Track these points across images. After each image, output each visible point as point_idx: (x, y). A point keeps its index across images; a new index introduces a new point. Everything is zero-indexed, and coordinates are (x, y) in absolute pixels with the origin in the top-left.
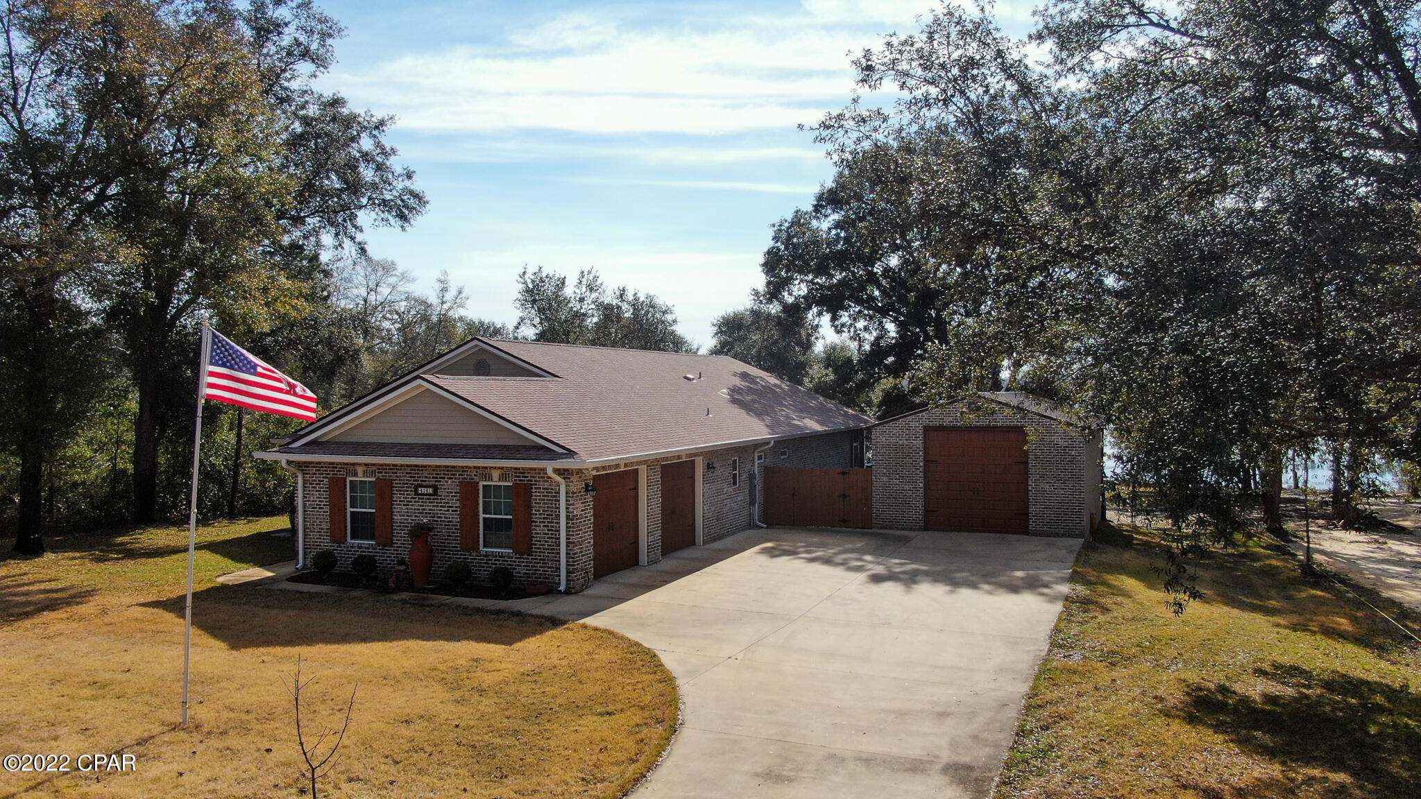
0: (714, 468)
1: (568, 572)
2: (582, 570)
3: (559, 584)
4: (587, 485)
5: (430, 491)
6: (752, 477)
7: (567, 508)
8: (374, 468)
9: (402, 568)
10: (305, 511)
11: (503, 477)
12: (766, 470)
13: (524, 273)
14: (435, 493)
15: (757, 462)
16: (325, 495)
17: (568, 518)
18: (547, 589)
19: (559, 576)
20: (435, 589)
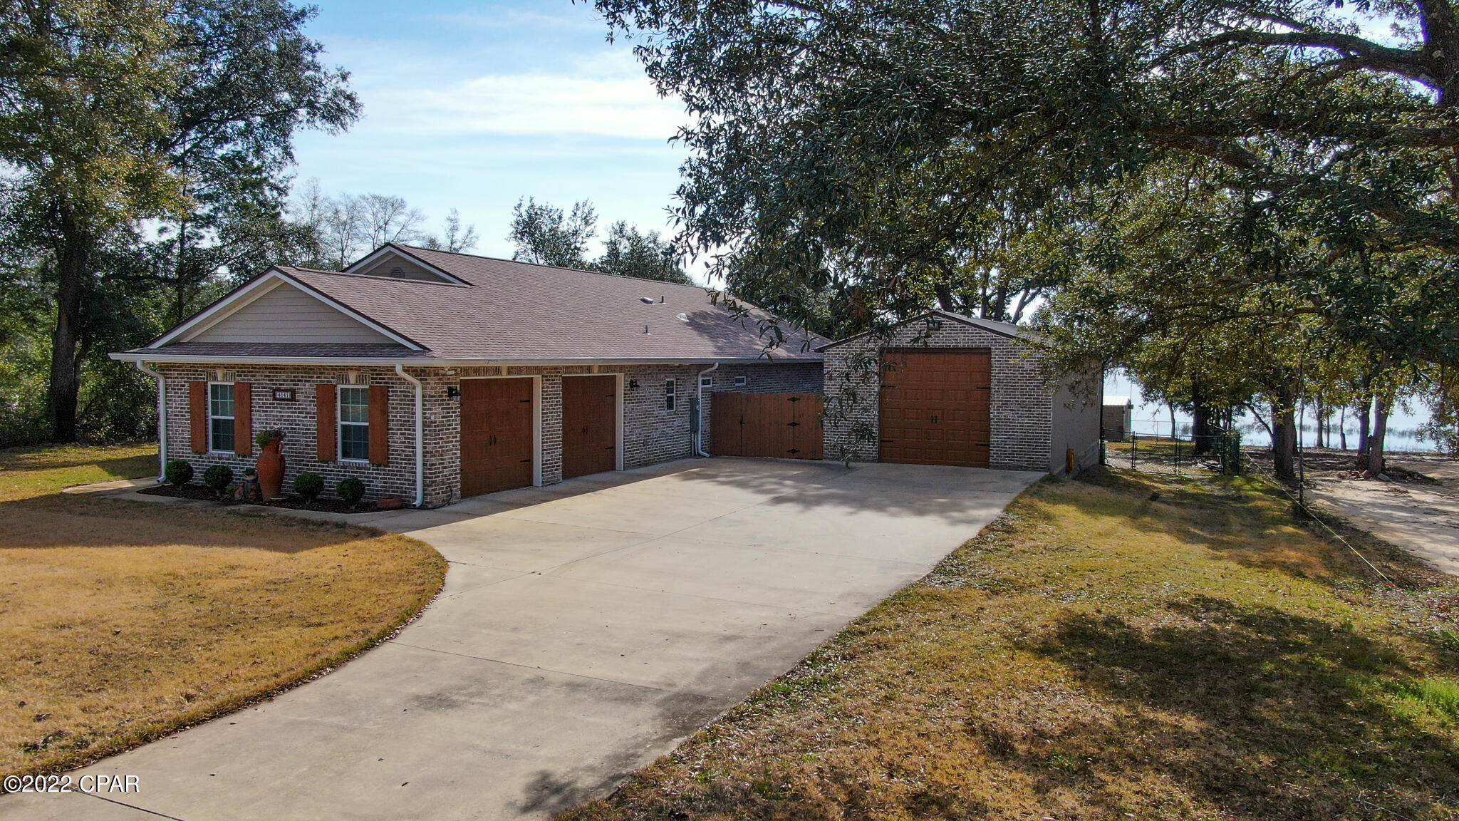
0: (637, 386)
1: (425, 485)
2: (444, 483)
3: (415, 498)
4: (450, 389)
5: (288, 395)
6: (693, 402)
7: (424, 414)
8: (234, 371)
9: (252, 478)
10: (167, 419)
11: (360, 379)
12: (715, 397)
13: (520, 205)
14: (293, 398)
15: (700, 386)
16: (187, 401)
17: (424, 424)
18: (402, 504)
19: (415, 489)
20: (283, 501)
